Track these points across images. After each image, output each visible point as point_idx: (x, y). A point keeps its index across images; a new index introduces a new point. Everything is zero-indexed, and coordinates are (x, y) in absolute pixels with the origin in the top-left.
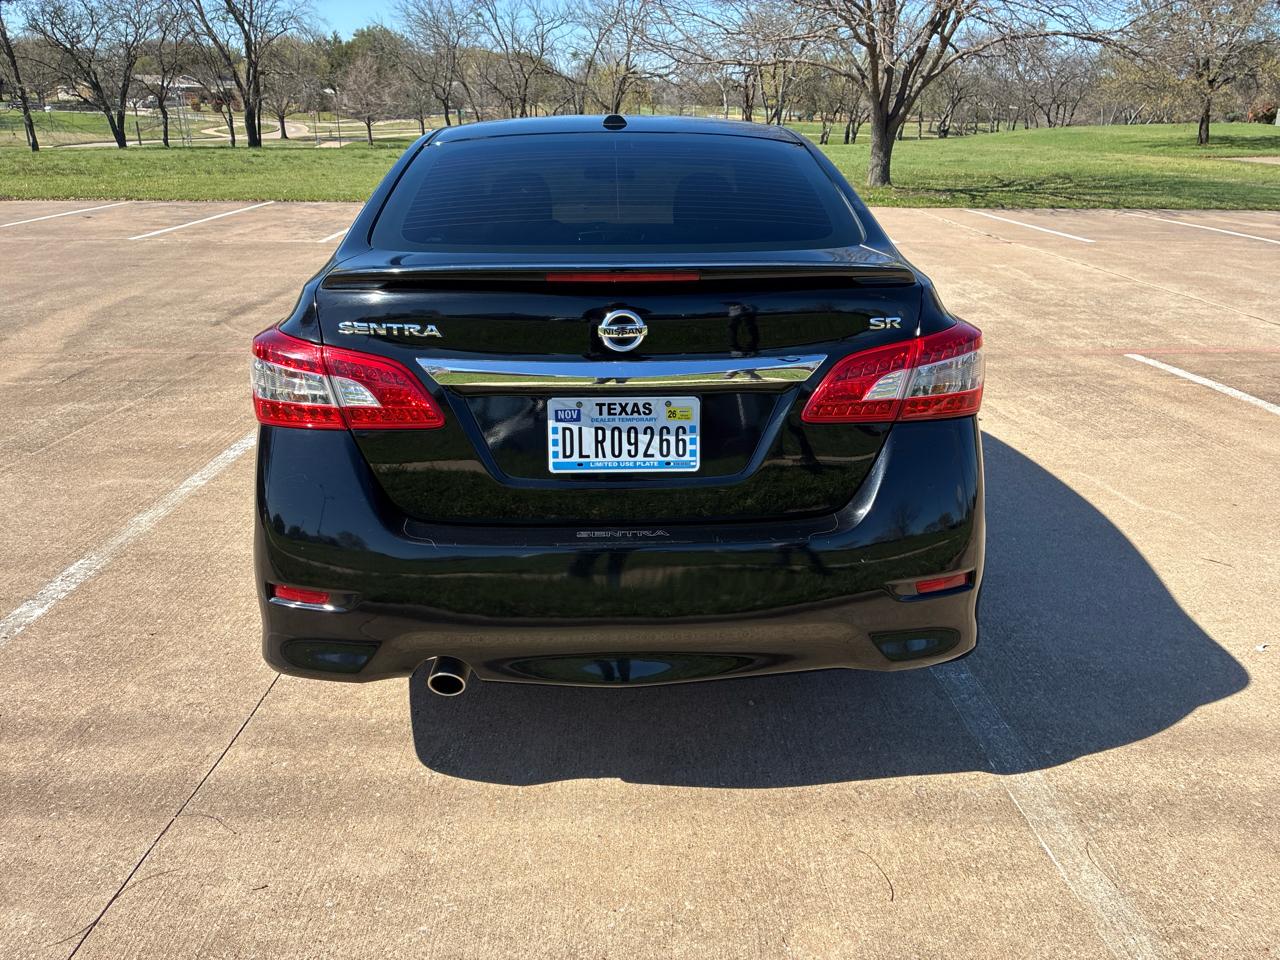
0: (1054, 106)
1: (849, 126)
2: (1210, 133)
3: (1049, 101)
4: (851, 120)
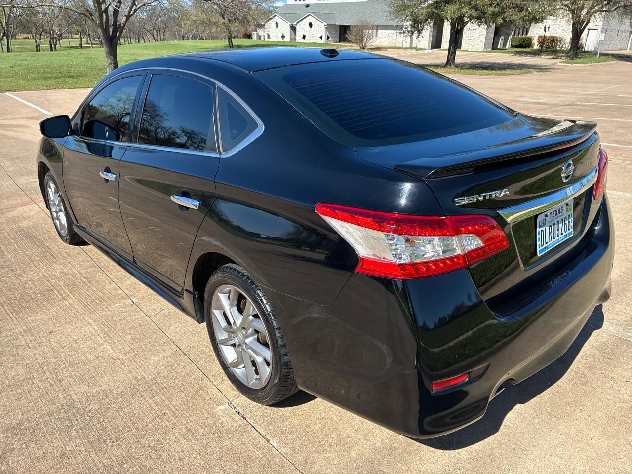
0: (155, 31)
1: (50, 42)
2: (233, 44)
3: (152, 28)
4: (51, 38)
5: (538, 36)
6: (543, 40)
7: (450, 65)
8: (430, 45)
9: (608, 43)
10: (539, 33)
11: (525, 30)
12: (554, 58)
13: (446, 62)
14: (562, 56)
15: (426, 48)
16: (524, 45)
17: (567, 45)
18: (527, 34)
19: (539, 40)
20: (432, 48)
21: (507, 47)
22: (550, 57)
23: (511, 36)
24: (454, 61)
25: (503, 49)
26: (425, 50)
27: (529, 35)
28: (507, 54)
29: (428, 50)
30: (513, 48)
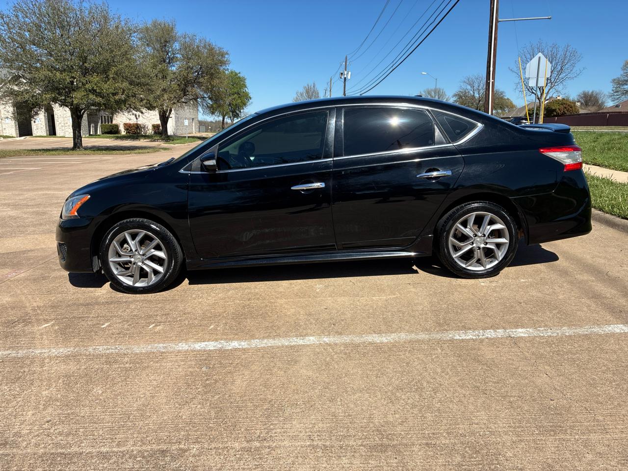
5: (123, 123)
6: (128, 127)
7: (79, 148)
8: (18, 132)
9: (181, 128)
10: (123, 121)
11: (110, 119)
12: (151, 141)
13: (72, 146)
14: (158, 139)
15: (14, 135)
16: (113, 131)
17: (150, 131)
18: (112, 122)
19: (125, 127)
20: (21, 135)
21: (98, 133)
22: (148, 140)
23: (100, 124)
24: (82, 144)
25: (96, 135)
26: (13, 137)
27: (114, 122)
28: (108, 139)
29: (17, 137)
30: (104, 135)
